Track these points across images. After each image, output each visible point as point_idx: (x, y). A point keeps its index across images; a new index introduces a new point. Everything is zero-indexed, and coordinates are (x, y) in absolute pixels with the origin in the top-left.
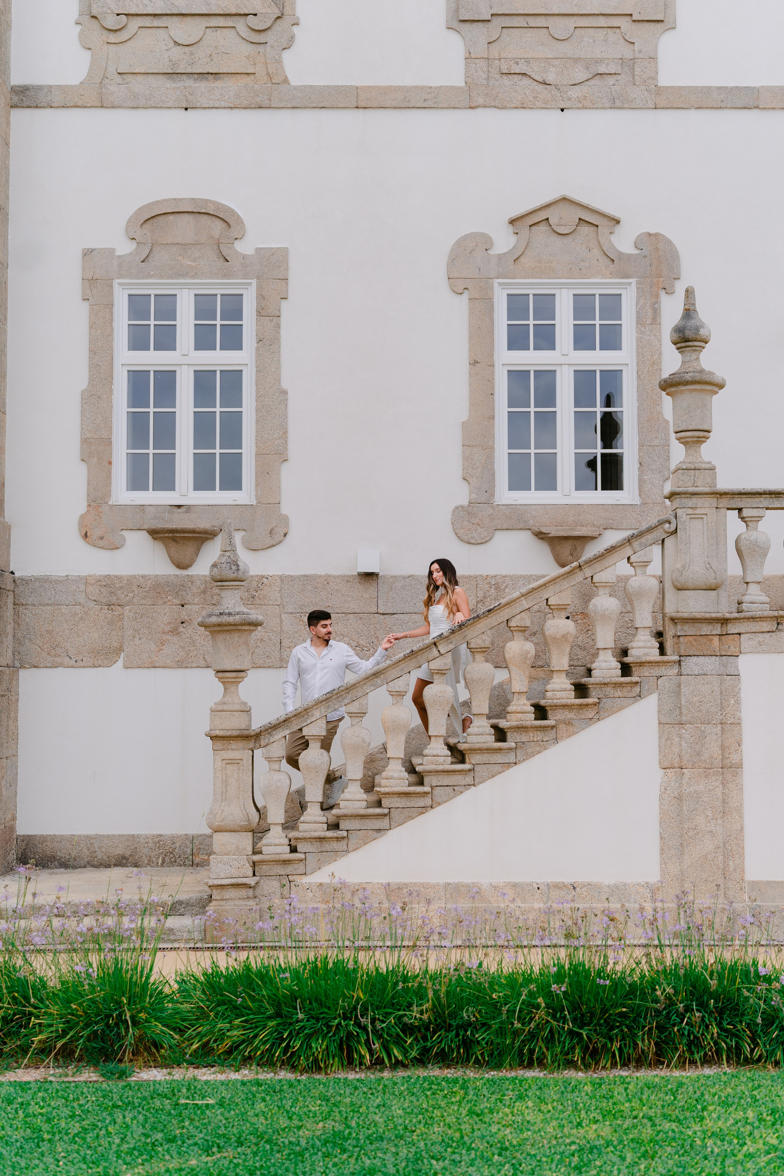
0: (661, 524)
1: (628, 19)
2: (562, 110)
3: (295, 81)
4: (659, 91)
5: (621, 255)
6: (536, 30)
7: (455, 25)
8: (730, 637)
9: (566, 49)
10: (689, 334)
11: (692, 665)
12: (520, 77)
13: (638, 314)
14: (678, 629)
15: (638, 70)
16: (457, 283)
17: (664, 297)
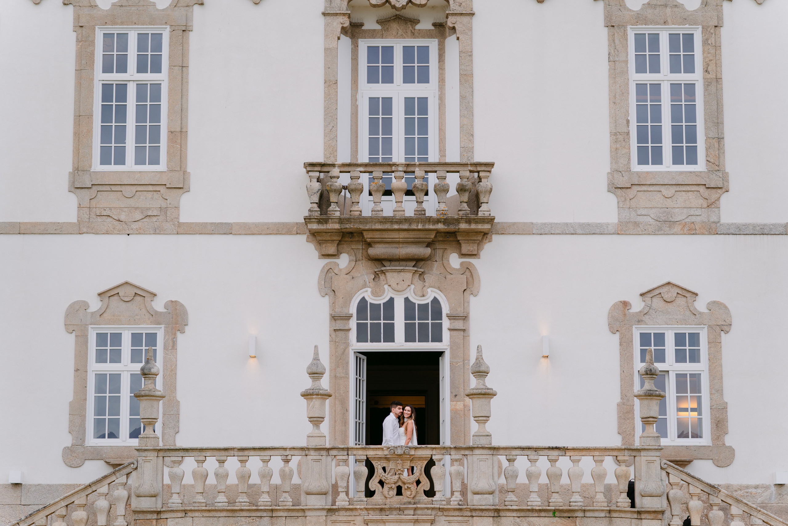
0: (130, 465)
1: (164, 187)
2: (128, 235)
4: (180, 225)
5: (156, 312)
6: (115, 192)
7: (73, 189)
8: (162, 520)
9: (131, 203)
10: (146, 371)
12: (106, 217)
13: (165, 343)
14: (136, 516)
15: (168, 213)
16: (69, 328)
17: (179, 335)
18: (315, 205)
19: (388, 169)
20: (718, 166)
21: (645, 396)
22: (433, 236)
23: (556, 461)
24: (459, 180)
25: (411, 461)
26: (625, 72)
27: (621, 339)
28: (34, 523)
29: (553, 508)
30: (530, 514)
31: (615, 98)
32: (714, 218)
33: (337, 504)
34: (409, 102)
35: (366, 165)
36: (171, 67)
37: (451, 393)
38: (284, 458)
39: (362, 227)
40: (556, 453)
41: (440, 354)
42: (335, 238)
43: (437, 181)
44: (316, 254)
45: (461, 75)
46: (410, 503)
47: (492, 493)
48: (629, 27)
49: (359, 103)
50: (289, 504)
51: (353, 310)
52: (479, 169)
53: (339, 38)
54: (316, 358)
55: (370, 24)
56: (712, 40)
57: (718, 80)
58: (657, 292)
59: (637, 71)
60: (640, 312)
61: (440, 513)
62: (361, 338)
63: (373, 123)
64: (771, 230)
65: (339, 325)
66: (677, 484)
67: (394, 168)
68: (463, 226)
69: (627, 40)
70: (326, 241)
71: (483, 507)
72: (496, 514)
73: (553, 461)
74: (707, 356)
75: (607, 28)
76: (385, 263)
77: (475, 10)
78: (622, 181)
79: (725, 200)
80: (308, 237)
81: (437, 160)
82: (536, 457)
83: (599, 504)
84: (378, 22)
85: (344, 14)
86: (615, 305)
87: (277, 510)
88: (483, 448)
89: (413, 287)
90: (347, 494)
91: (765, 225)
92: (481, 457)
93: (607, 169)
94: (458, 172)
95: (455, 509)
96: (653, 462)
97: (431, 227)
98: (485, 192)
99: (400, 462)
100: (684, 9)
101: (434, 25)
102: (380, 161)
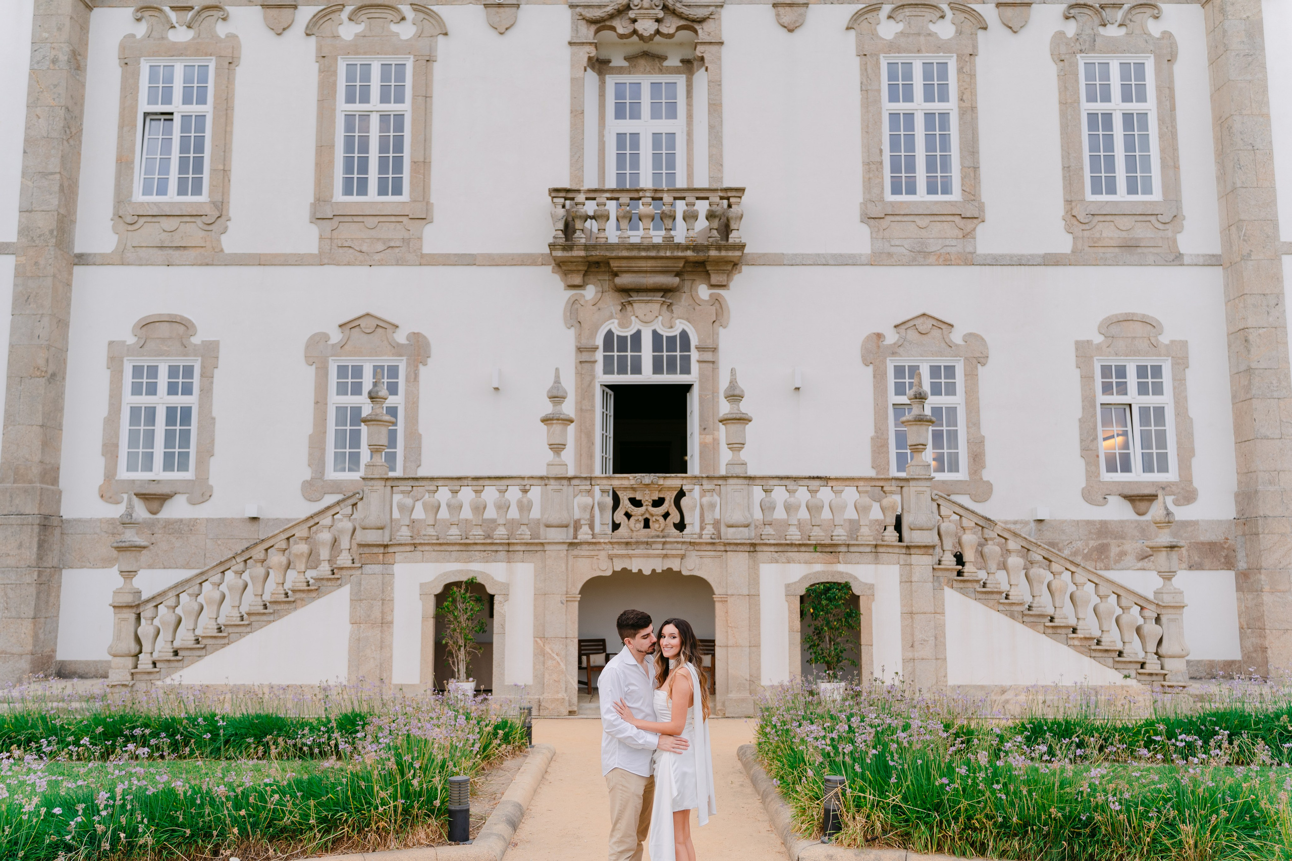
0: (354, 495)
1: (407, 217)
2: (370, 266)
3: (227, 250)
4: (423, 256)
5: (398, 345)
6: (357, 223)
7: (314, 220)
8: (390, 554)
9: (374, 233)
10: (373, 395)
11: (368, 569)
12: (348, 248)
13: (407, 376)
14: (361, 550)
15: (411, 245)
16: (310, 360)
17: (421, 367)
18: (560, 232)
19: (635, 195)
20: (974, 195)
21: (915, 421)
22: (681, 265)
23: (817, 491)
24: (708, 207)
25: (660, 491)
26: (878, 101)
27: (875, 371)
28: (251, 558)
29: (814, 542)
30: (789, 549)
31: (868, 126)
32: (969, 249)
33: (579, 537)
34: (656, 137)
35: (612, 191)
36: (415, 97)
37: (700, 426)
38: (522, 487)
39: (608, 254)
40: (817, 483)
41: (687, 388)
42: (581, 268)
43: (685, 208)
44: (561, 285)
45: (709, 104)
46: (658, 537)
47: (747, 526)
48: (881, 56)
49: (606, 139)
50: (527, 538)
51: (599, 341)
52: (730, 194)
53: (585, 70)
54: (557, 381)
55: (618, 61)
56: (967, 69)
57: (973, 109)
58: (911, 323)
59: (891, 100)
60: (895, 344)
61: (691, 548)
62: (608, 370)
63: (621, 158)
64: (1029, 260)
65: (585, 356)
66: (948, 517)
67: (641, 194)
68: (713, 253)
69: (879, 69)
70: (572, 271)
71: (738, 541)
72: (752, 549)
73: (813, 492)
74: (964, 389)
75: (858, 58)
76: (632, 294)
77: (725, 38)
78: (876, 211)
79: (981, 230)
80: (553, 268)
81: (685, 186)
82: (795, 488)
83: (864, 538)
84: (626, 59)
85: (591, 44)
86: (868, 338)
87: (514, 544)
88: (738, 477)
89: (660, 318)
90: (592, 527)
91: (1022, 255)
92: (736, 487)
93: (859, 198)
94: (707, 198)
95: (707, 544)
96: (923, 492)
97: (680, 254)
98: (736, 218)
99: (647, 492)
100: (938, 38)
101: (682, 61)
102: (628, 187)
